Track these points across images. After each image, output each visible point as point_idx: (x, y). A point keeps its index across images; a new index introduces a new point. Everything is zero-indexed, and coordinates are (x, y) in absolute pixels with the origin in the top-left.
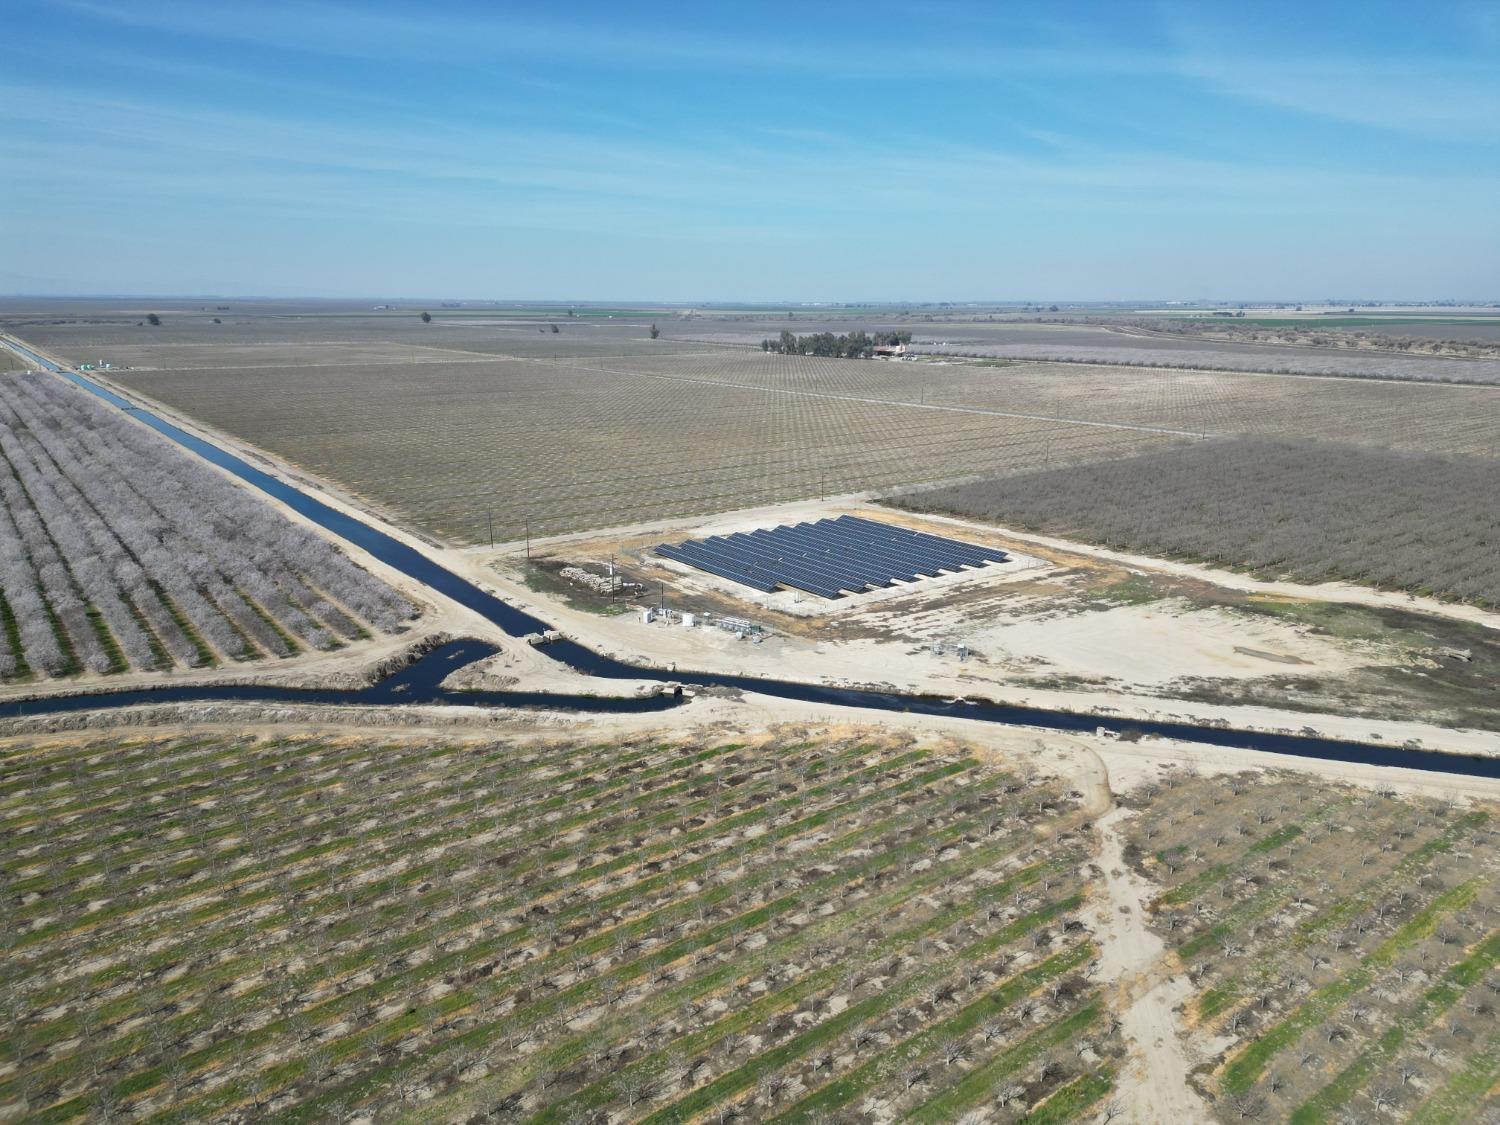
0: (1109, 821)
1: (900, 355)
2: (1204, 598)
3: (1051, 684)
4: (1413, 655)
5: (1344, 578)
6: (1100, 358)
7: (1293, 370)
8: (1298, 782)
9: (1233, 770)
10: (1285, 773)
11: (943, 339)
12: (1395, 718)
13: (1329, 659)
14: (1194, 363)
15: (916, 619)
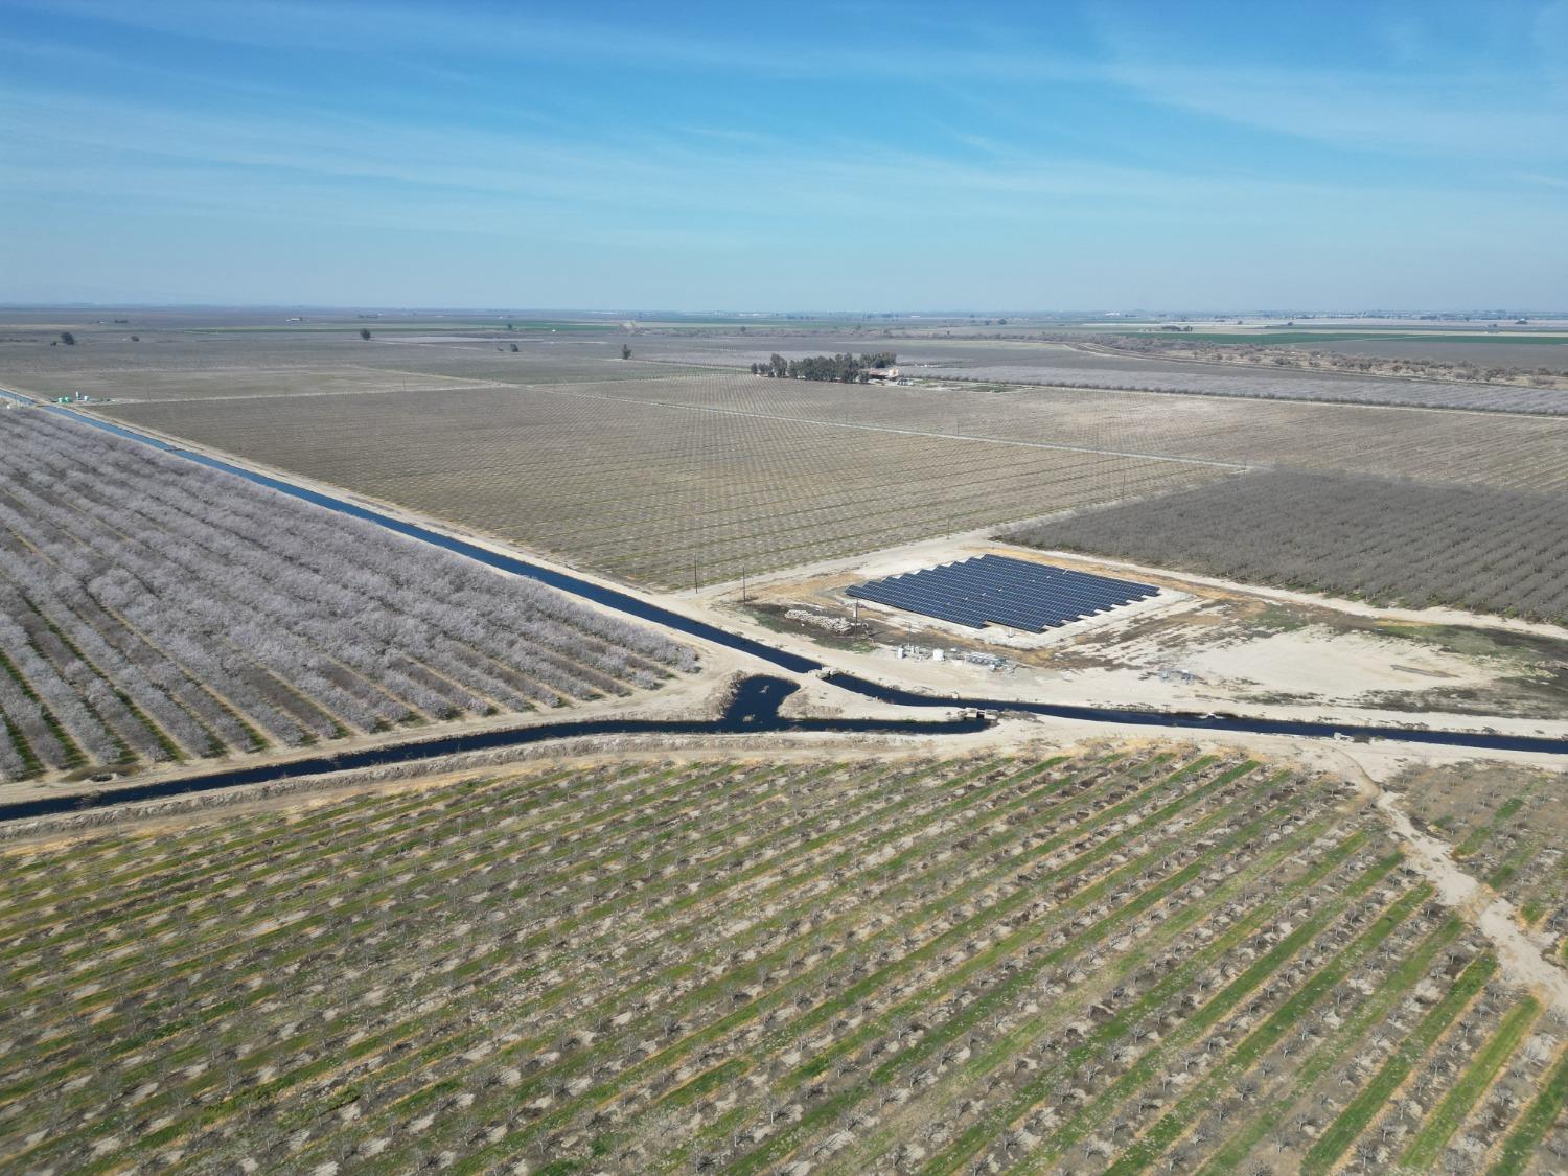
0: (1386, 800)
1: (894, 379)
2: (1344, 625)
3: (1270, 700)
4: (1532, 668)
5: (1441, 603)
6: (1091, 382)
7: (1279, 395)
8: (1502, 768)
9: (1451, 761)
10: (1489, 761)
11: (921, 360)
12: (1545, 718)
13: (1469, 673)
14: (1184, 388)
15: (1123, 649)
